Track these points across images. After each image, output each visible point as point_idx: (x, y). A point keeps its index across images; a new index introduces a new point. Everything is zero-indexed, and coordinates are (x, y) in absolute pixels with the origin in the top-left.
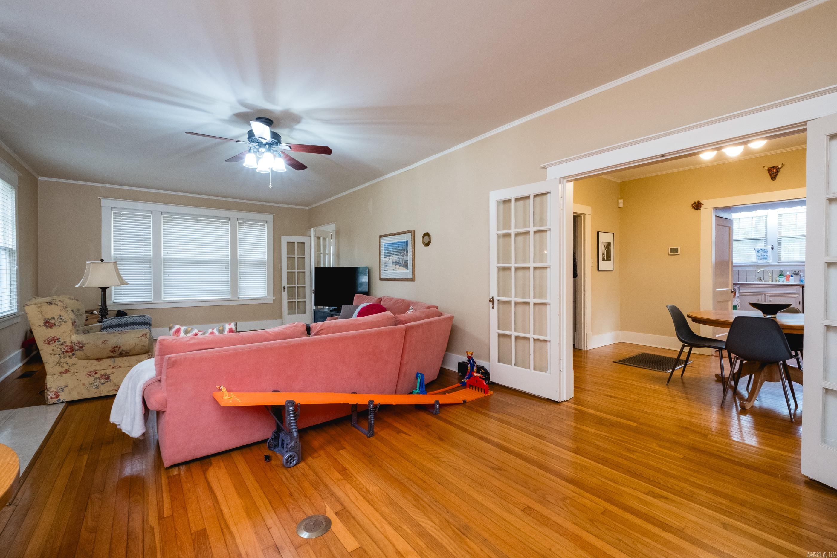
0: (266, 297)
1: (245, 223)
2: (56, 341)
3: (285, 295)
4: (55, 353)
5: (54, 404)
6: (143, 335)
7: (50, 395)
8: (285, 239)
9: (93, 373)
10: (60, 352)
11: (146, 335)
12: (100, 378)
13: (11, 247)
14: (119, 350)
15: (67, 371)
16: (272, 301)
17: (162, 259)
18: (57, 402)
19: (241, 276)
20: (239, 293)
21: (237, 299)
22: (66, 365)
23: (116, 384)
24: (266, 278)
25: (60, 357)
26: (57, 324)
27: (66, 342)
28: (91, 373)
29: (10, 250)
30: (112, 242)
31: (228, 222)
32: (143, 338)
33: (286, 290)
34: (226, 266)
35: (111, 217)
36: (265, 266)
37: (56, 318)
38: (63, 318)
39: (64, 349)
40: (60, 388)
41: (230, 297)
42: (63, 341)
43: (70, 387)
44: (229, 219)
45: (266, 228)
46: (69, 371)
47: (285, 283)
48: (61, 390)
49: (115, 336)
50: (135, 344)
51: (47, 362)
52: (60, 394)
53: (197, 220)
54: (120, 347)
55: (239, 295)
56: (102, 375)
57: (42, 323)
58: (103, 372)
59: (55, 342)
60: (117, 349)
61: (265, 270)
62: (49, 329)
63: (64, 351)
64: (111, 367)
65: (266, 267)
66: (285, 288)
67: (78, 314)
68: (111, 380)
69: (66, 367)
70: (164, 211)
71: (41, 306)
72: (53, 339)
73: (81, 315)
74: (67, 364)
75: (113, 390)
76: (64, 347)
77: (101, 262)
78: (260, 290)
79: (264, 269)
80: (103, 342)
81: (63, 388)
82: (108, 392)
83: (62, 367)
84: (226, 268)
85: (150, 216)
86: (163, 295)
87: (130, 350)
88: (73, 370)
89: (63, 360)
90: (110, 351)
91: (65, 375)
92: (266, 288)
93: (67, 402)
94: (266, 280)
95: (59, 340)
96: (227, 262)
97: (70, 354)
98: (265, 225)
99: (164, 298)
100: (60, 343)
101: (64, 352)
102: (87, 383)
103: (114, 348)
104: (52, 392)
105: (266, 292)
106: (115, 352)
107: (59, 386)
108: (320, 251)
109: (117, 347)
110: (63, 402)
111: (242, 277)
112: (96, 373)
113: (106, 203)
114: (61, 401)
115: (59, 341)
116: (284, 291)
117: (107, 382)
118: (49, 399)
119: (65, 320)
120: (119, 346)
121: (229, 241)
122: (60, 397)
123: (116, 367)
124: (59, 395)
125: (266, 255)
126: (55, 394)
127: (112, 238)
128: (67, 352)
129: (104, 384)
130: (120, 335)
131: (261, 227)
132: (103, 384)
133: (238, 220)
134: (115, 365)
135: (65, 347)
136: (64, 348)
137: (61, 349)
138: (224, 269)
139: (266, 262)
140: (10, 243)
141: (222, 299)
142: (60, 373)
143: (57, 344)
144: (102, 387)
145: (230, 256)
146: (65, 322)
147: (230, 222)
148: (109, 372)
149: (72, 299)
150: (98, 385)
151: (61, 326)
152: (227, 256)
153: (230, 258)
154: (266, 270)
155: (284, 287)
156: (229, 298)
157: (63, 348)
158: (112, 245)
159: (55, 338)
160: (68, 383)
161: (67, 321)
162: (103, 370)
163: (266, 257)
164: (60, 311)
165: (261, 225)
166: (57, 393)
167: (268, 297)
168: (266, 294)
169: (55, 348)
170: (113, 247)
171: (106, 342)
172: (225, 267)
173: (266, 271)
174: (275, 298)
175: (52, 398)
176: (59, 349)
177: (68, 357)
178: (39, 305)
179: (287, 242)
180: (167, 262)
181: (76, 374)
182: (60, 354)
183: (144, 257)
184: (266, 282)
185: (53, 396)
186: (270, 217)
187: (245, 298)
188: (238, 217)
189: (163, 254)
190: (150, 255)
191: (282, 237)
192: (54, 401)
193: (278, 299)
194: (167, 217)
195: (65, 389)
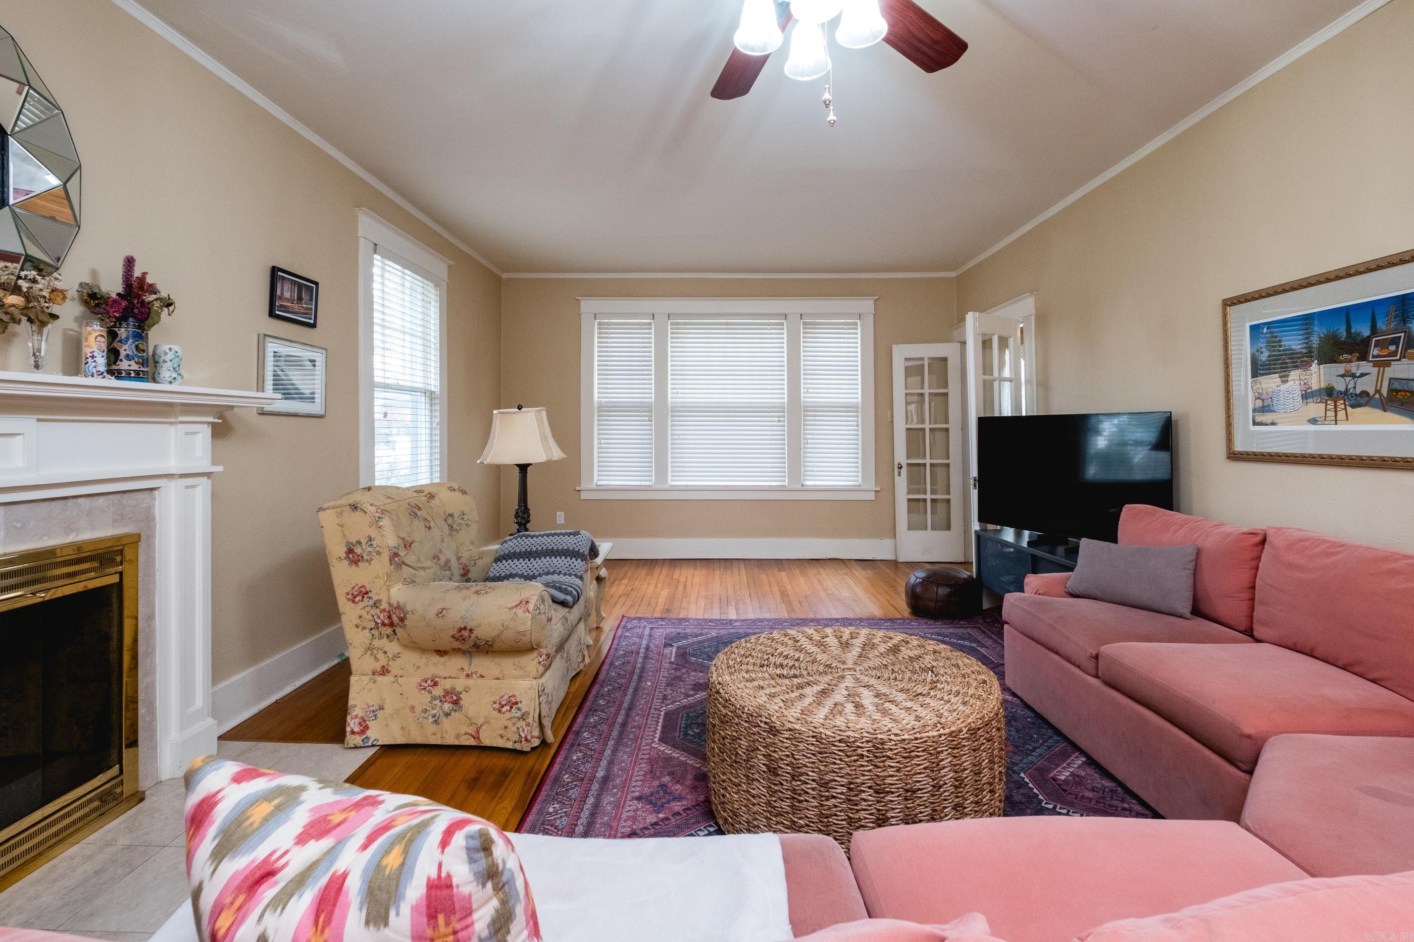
0: (860, 486)
1: (816, 324)
2: (366, 596)
3: (901, 482)
4: (364, 624)
5: (356, 747)
6: (521, 602)
7: (352, 724)
8: (902, 353)
9: (429, 682)
10: (372, 625)
11: (527, 602)
12: (443, 700)
13: (432, 388)
14: (470, 637)
15: (384, 671)
16: (871, 496)
17: (669, 405)
18: (361, 744)
19: (808, 439)
20: (804, 476)
21: (800, 487)
22: (383, 655)
23: (473, 721)
24: (860, 442)
25: (373, 635)
26: (365, 557)
27: (381, 601)
28: (426, 682)
29: (432, 394)
30: (596, 377)
31: (782, 324)
32: (520, 611)
33: (904, 471)
34: (779, 417)
35: (593, 331)
36: (857, 417)
37: (364, 543)
38: (374, 543)
39: (379, 618)
40: (371, 709)
41: (786, 483)
42: (375, 598)
43: (388, 710)
44: (786, 316)
45: (859, 331)
46: (388, 671)
47: (901, 455)
48: (372, 714)
49: (465, 599)
50: (503, 625)
51: (351, 644)
52: (370, 724)
53: (727, 324)
54: (471, 630)
55: (804, 480)
56: (447, 693)
57: (341, 551)
58: (447, 684)
59: (363, 598)
60: (465, 633)
61: (857, 426)
62: (354, 566)
63: (379, 621)
64: (465, 673)
65: (860, 419)
66: (900, 468)
67: (462, 522)
68: (462, 706)
69: (383, 661)
70: (672, 312)
71: (341, 513)
72: (361, 592)
73: (468, 525)
74: (385, 652)
75: (466, 734)
76: (378, 611)
78: (847, 469)
80: (440, 613)
81: (376, 711)
82: (458, 736)
83: (377, 659)
84: (779, 421)
85: (650, 324)
86: (670, 474)
87: (494, 641)
88: (395, 668)
89: (377, 643)
90: (453, 637)
91: (380, 679)
92: (860, 465)
93: (382, 746)
94: (860, 447)
95: (370, 595)
96: (781, 409)
97: (389, 630)
98: (856, 324)
99: (672, 481)
100: (371, 602)
101: (378, 624)
102: (418, 709)
103: (460, 630)
104: (356, 717)
105: (860, 474)
106: (463, 639)
107: (370, 704)
108: (992, 374)
109: (465, 628)
110: (373, 746)
111: (809, 441)
112: (435, 684)
113: (588, 306)
114: (369, 744)
115: (370, 598)
116: (899, 474)
117: (455, 711)
118: (348, 734)
119: (377, 549)
120: (469, 627)
121: (785, 363)
122: (369, 733)
123: (474, 675)
124: (367, 727)
125: (859, 391)
126: (359, 724)
127: (596, 368)
128: (384, 624)
129: (450, 714)
130: (475, 597)
131: (848, 329)
132: (447, 715)
133: (801, 319)
134: (473, 670)
135: (381, 612)
136: (379, 614)
137: (373, 616)
138: (776, 423)
139: (860, 407)
141: (771, 486)
142: (374, 674)
143: (367, 603)
144: (446, 723)
145: (786, 396)
146: (379, 553)
147: (788, 324)
148: (460, 684)
149: (454, 490)
150: (438, 715)
151: (372, 563)
152: (781, 396)
153: (786, 400)
154: (860, 423)
155: (899, 464)
156: (784, 486)
157: (376, 614)
158: (596, 382)
159: (364, 590)
160: (385, 699)
161: (381, 550)
162: (450, 677)
163: (859, 396)
164: (370, 527)
165: (848, 324)
166: (365, 721)
167: (863, 487)
168: (860, 479)
169: (364, 613)
170: (596, 386)
171: (444, 612)
172: (777, 419)
173: (860, 428)
174: (878, 489)
175: (353, 732)
176: (370, 617)
177: (385, 636)
178: (339, 510)
179: (907, 359)
180: (678, 410)
181: (400, 679)
182: (371, 629)
183: (641, 403)
184: (860, 451)
185: (356, 729)
186: (867, 305)
187: (815, 486)
188: (802, 312)
189: (670, 395)
190: (651, 398)
191: (894, 347)
192: (358, 740)
193: (886, 491)
194: (678, 324)
195: (380, 714)
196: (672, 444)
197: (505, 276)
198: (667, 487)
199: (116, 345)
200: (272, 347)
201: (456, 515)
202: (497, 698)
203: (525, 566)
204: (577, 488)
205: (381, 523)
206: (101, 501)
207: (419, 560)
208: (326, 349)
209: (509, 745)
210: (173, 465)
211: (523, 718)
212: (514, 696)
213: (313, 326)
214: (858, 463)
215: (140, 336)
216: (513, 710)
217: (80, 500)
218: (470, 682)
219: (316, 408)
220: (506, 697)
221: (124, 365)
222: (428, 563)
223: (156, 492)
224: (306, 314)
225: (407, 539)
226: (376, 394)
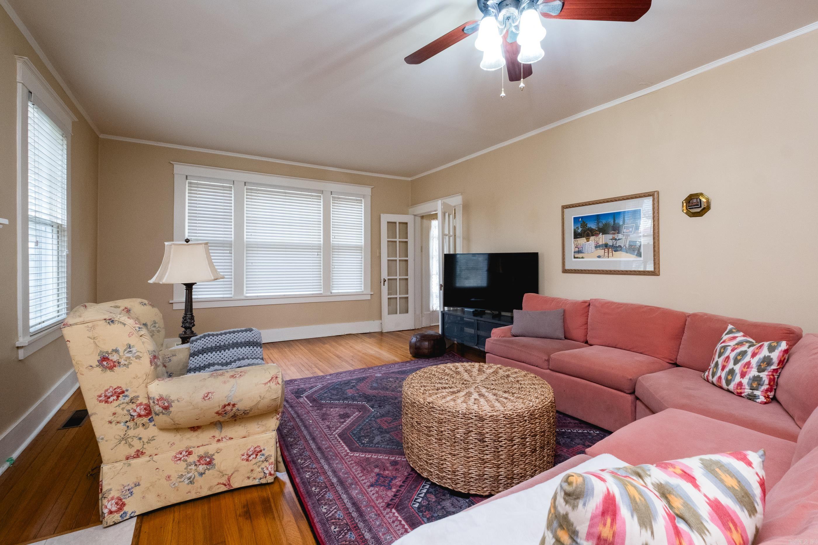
0: (363, 292)
1: (339, 198)
2: (121, 395)
3: (385, 289)
4: (118, 420)
5: (115, 524)
6: (272, 378)
7: (109, 506)
8: (386, 218)
9: (184, 453)
10: (128, 418)
11: (276, 377)
12: (198, 464)
13: (59, 222)
14: (232, 410)
15: (139, 454)
16: (369, 297)
17: (245, 243)
18: (120, 519)
19: (334, 266)
20: (332, 287)
21: (330, 294)
22: (138, 441)
23: (224, 473)
24: (363, 267)
25: (128, 427)
26: (123, 362)
27: (138, 397)
28: (181, 454)
29: (59, 226)
30: (187, 221)
31: (320, 197)
32: (273, 385)
33: (386, 283)
34: (318, 252)
35: (185, 188)
36: (362, 253)
37: (121, 351)
38: (134, 350)
39: (135, 411)
40: (127, 488)
41: (322, 292)
42: (132, 395)
43: (144, 484)
44: (322, 192)
45: (363, 205)
46: (143, 453)
47: (384, 275)
48: (128, 492)
49: (225, 382)
50: (260, 397)
51: (102, 439)
52: (126, 501)
53: (285, 193)
54: (234, 405)
55: (332, 290)
56: (201, 457)
57: (94, 360)
58: (201, 451)
59: (118, 397)
60: (228, 408)
62: (108, 372)
63: (134, 414)
64: (216, 439)
65: (363, 254)
66: (385, 281)
67: (154, 329)
68: (215, 465)
69: (137, 445)
70: (246, 181)
71: (94, 327)
72: (115, 392)
73: (159, 331)
74: (140, 439)
75: (218, 484)
76: (134, 406)
77: (185, 243)
78: (356, 283)
79: (360, 257)
80: (206, 397)
81: (132, 488)
82: (210, 488)
83: (131, 446)
84: (318, 255)
85: (231, 187)
86: (245, 289)
87: (251, 410)
88: (149, 449)
89: (131, 433)
90: (217, 413)
91: (134, 461)
92: (363, 280)
93: (139, 516)
94: (363, 270)
95: (126, 393)
96: (319, 248)
97: (145, 420)
98: (361, 200)
99: (246, 293)
100: (127, 399)
101: (134, 416)
102: (174, 476)
103: (225, 406)
104: (112, 499)
105: (363, 286)
106: (225, 413)
107: (125, 484)
109: (229, 404)
110: (133, 517)
112: (190, 453)
113: (180, 169)
114: (128, 517)
115: (126, 396)
116: (384, 285)
117: (209, 469)
118: (106, 515)
119: (137, 354)
120: (232, 403)
121: (322, 220)
122: (126, 509)
123: (224, 439)
124: (124, 504)
125: (363, 239)
126: (116, 503)
127: (187, 215)
128: (140, 416)
129: (204, 473)
130: (232, 380)
131: (357, 203)
132: (201, 474)
133: (331, 194)
134: (223, 435)
135: (137, 406)
136: (135, 408)
137: (129, 411)
138: (316, 256)
139: (363, 248)
140: (59, 216)
141: (312, 294)
142: (127, 458)
143: (122, 401)
144: (200, 481)
145: (322, 240)
146: (138, 357)
147: (323, 197)
148: (211, 449)
149: (145, 304)
150: (193, 476)
151: (130, 366)
152: (318, 239)
153: (322, 242)
154: (363, 256)
155: (384, 279)
156: (321, 294)
157: (132, 409)
158: (187, 224)
159: (119, 391)
160: (141, 477)
161: (141, 355)
162: (202, 445)
163: (363, 241)
164: (130, 337)
165: (357, 200)
166: (121, 500)
167: (365, 293)
168: (363, 288)
169: (119, 410)
170: (187, 227)
171: (210, 395)
172: (317, 253)
173: (363, 259)
174: (372, 293)
175: (111, 512)
176: (125, 412)
177: (141, 425)
178: (90, 325)
179: (388, 222)
180: (251, 247)
181: (155, 458)
182: (127, 422)
183: (223, 241)
184: (363, 272)
185: (114, 509)
186: (367, 190)
187: (339, 293)
188: (332, 190)
189: (245, 236)
190: (231, 238)
191: (382, 215)
192: (117, 517)
193: (377, 294)
194: (251, 189)
195: (135, 490)
196: (246, 269)
197: (102, 136)
198: (242, 297)
202: (245, 451)
203: (218, 357)
204: (171, 302)
209: (256, 482)
211: (266, 460)
212: (258, 446)
214: (361, 279)
216: (258, 457)
218: (221, 445)
220: (252, 449)
226: (30, 226)
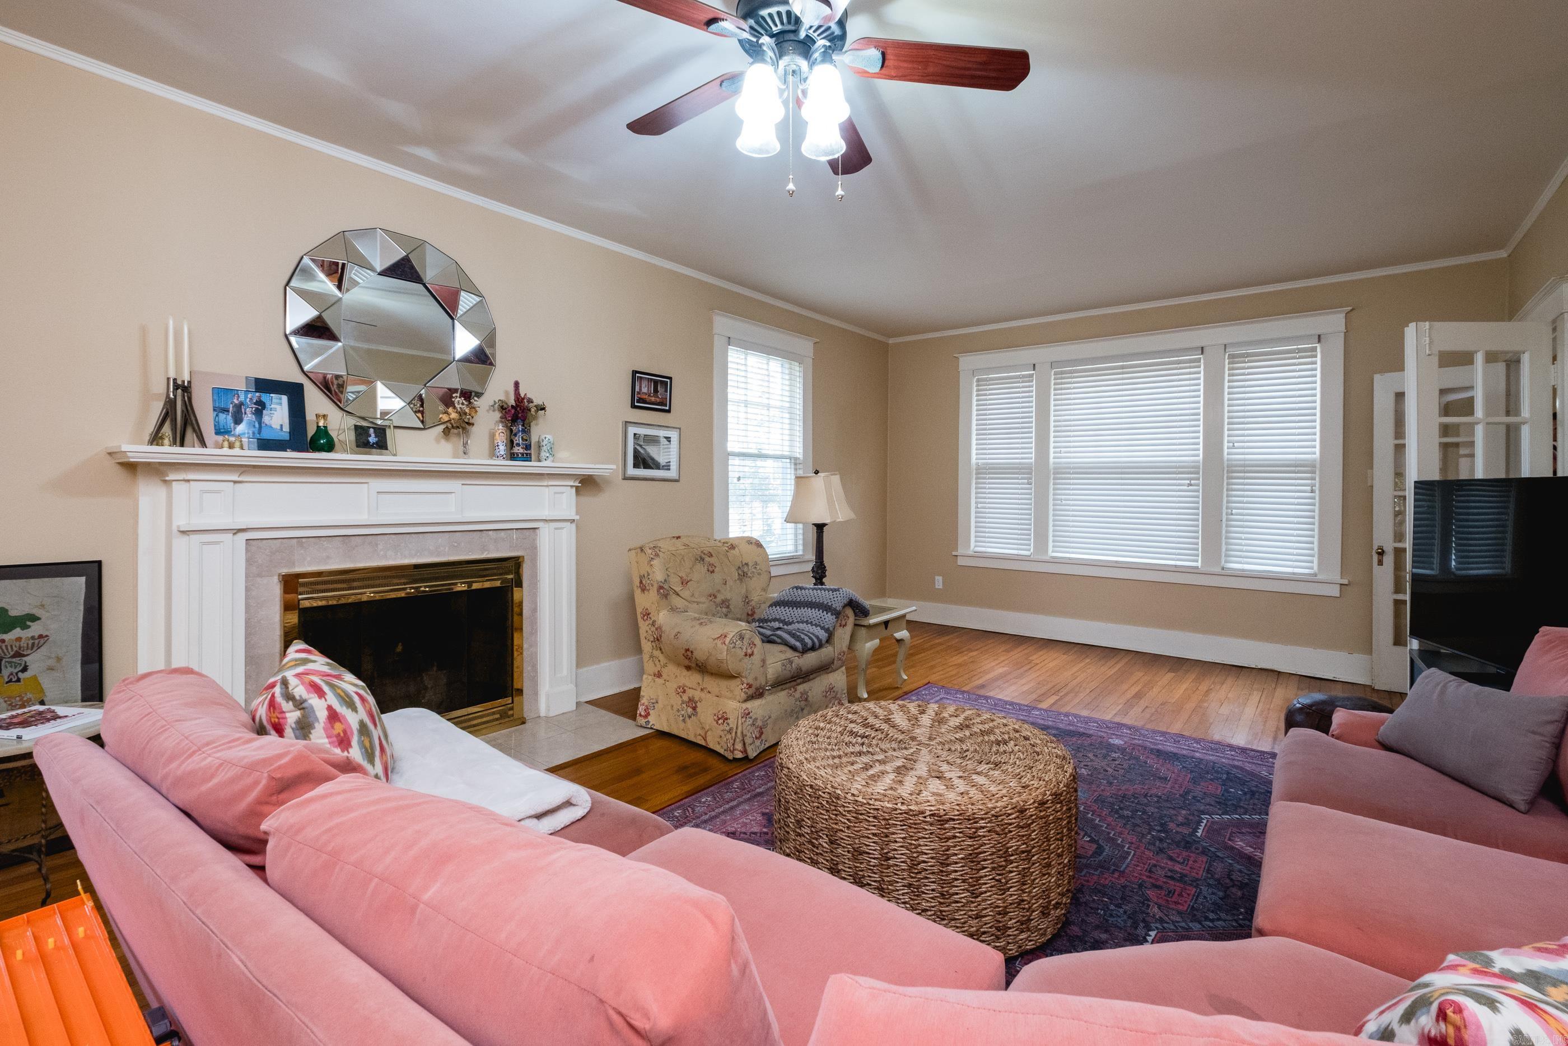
0: (1315, 575)
1: (1248, 355)
2: (649, 617)
3: (1383, 576)
4: (648, 637)
5: (642, 726)
6: (721, 635)
8: (1389, 386)
11: (725, 636)
12: (688, 705)
13: (798, 456)
15: (659, 675)
16: (1335, 591)
17: (1051, 466)
18: (644, 724)
19: (1232, 509)
20: (1227, 556)
21: (1218, 570)
22: (657, 663)
23: (703, 726)
24: (1317, 514)
25: (653, 647)
26: (647, 587)
27: (655, 621)
28: (680, 689)
30: (974, 437)
31: (1198, 361)
32: (719, 643)
33: (1389, 559)
34: (1191, 479)
35: (971, 389)
36: (1315, 479)
40: (652, 701)
41: (1199, 564)
43: (660, 704)
44: (1204, 350)
45: (1319, 359)
47: (1384, 536)
49: (692, 627)
51: (643, 651)
52: (651, 712)
53: (1122, 367)
54: (692, 652)
55: (1226, 562)
56: (690, 700)
57: (638, 582)
58: (692, 693)
60: (689, 654)
61: (1312, 491)
62: (643, 593)
63: (654, 636)
64: (700, 687)
65: (1317, 482)
66: (1381, 553)
68: (698, 712)
69: (657, 667)
70: (1054, 360)
72: (647, 613)
73: (759, 574)
74: (659, 661)
75: (700, 735)
76: (654, 629)
78: (1295, 551)
79: (1309, 488)
80: (676, 636)
81: (654, 704)
82: (695, 735)
83: (653, 664)
84: (1190, 485)
85: (1031, 376)
86: (1051, 544)
87: (706, 663)
88: (664, 674)
89: (655, 653)
90: (686, 655)
91: (657, 680)
92: (1316, 546)
94: (1316, 520)
96: (1193, 469)
98: (1313, 349)
99: (1053, 551)
100: (651, 622)
101: (654, 639)
102: (675, 708)
103: (687, 649)
104: (644, 705)
105: (1315, 560)
106: (690, 658)
107: (652, 697)
110: (651, 728)
111: (1234, 511)
112: (684, 692)
113: (967, 362)
114: (649, 726)
116: (1379, 563)
117: (694, 715)
118: (638, 715)
120: (692, 648)
121: (1201, 410)
122: (649, 718)
123: (705, 690)
124: (649, 714)
125: (1318, 443)
126: (645, 710)
127: (974, 427)
129: (692, 718)
130: (703, 626)
132: (689, 717)
133: (1228, 351)
135: (656, 630)
137: (651, 632)
138: (1185, 488)
139: (1318, 466)
141: (1176, 566)
142: (654, 675)
144: (689, 723)
145: (1201, 452)
147: (1205, 360)
148: (697, 694)
150: (685, 716)
151: (650, 592)
152: (1192, 451)
153: (1201, 458)
154: (1317, 489)
155: (1379, 548)
156: (1197, 568)
158: (974, 442)
160: (659, 696)
162: (693, 688)
163: (1317, 450)
165: (1299, 350)
166: (648, 709)
167: (1320, 577)
168: (1315, 565)
169: (648, 629)
170: (974, 447)
172: (1188, 482)
173: (1317, 494)
174: (1345, 582)
175: (641, 715)
179: (1396, 395)
180: (1061, 472)
181: (667, 683)
182: (651, 642)
183: (1020, 464)
184: (1316, 527)
185: (643, 713)
186: (1334, 322)
187: (1243, 570)
188: (1226, 342)
189: (1052, 455)
190: (1030, 457)
191: (1377, 377)
193: (1359, 585)
194: (1062, 373)
195: (656, 707)
196: (1054, 510)
197: (891, 341)
198: (1048, 558)
199: (513, 437)
200: (632, 430)
201: (750, 564)
202: (716, 712)
203: (788, 613)
204: (954, 553)
205: (652, 563)
206: (503, 534)
207: (693, 595)
208: (680, 429)
209: (722, 751)
210: (545, 514)
211: (730, 731)
212: (725, 713)
213: (669, 411)
214: (1312, 543)
215: (526, 431)
216: (725, 724)
217: (491, 532)
219: (672, 474)
220: (721, 712)
221: (517, 450)
222: (703, 599)
223: (537, 531)
224: (663, 404)
225: (685, 577)
226: (731, 462)
